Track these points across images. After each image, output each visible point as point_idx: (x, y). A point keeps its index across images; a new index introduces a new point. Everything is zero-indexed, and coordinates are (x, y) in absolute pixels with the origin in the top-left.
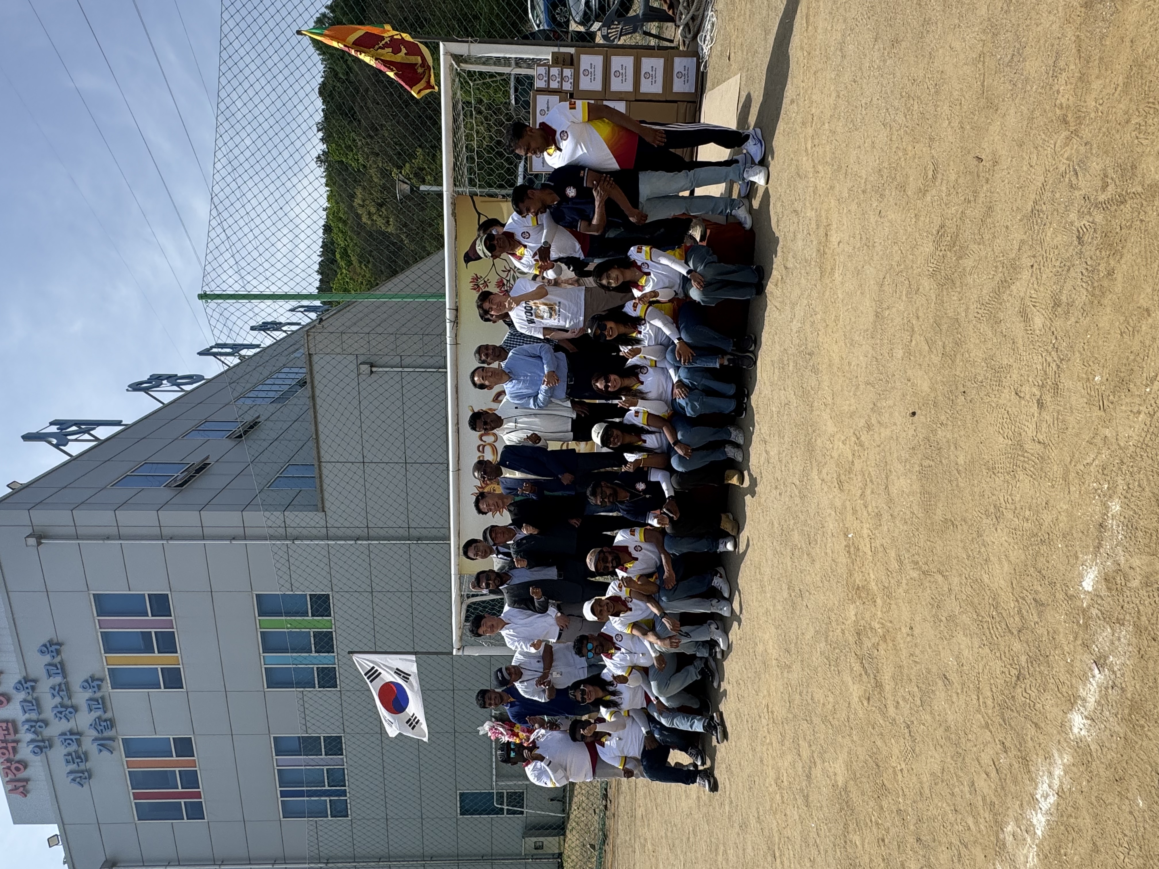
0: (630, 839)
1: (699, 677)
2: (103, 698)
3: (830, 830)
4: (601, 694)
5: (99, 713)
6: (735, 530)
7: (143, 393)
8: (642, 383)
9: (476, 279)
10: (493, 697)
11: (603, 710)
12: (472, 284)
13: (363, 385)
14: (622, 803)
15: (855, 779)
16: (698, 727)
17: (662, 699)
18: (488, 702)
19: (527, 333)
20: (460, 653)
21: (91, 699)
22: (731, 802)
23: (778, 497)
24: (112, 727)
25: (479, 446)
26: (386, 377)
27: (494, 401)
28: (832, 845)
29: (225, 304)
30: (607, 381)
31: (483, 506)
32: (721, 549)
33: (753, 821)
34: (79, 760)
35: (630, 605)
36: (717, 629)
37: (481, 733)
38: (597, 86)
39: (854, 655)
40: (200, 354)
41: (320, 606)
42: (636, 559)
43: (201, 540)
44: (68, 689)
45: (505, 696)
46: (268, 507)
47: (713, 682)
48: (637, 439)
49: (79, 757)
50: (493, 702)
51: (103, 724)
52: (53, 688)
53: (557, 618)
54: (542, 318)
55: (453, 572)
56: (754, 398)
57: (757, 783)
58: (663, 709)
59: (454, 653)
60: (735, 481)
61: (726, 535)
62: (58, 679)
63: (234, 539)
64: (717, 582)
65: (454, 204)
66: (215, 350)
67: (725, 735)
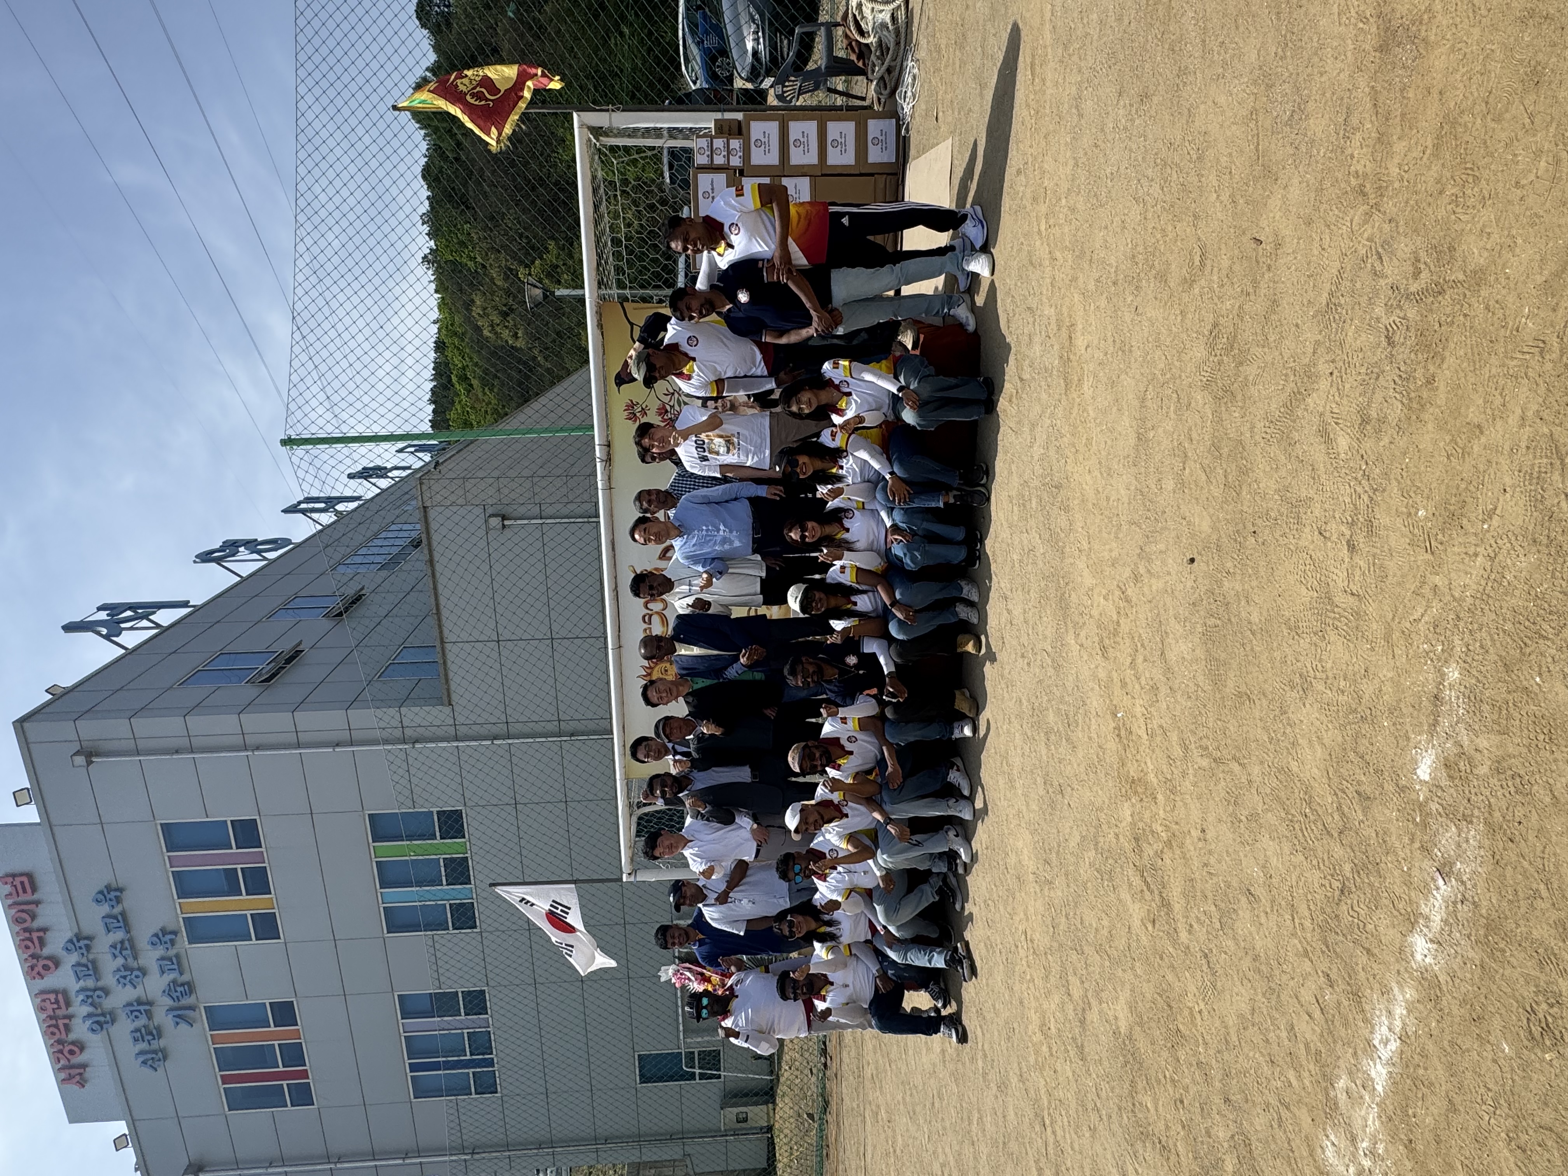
0: (858, 1106)
1: (937, 898)
2: (177, 956)
3: (1112, 1089)
4: (813, 925)
5: (173, 976)
6: (974, 711)
7: (214, 565)
8: (847, 530)
9: (631, 406)
10: (676, 935)
11: (817, 945)
12: (626, 413)
13: (494, 545)
14: (846, 1060)
15: (1141, 1024)
16: (939, 961)
17: (892, 929)
18: (670, 941)
19: (700, 473)
20: (632, 879)
21: (163, 958)
22: (985, 1056)
23: (1026, 667)
24: (191, 993)
25: (644, 617)
26: (523, 534)
27: (660, 558)
28: (1116, 1109)
29: (315, 450)
30: (804, 529)
31: (653, 695)
32: (957, 735)
33: (1014, 1080)
34: (150, 1037)
35: (845, 810)
36: (957, 836)
37: (663, 979)
38: (773, 158)
39: (1131, 865)
40: (285, 511)
41: (451, 827)
42: (851, 753)
43: (296, 748)
44: (133, 947)
45: (692, 932)
46: (379, 703)
47: (954, 903)
48: (844, 600)
49: (151, 1034)
50: (676, 941)
51: (179, 989)
52: (114, 946)
53: (752, 830)
54: (718, 453)
55: (618, 777)
56: (988, 543)
57: (1017, 1031)
58: (893, 942)
59: (624, 880)
60: (970, 648)
61: (961, 717)
62: (120, 935)
63: (337, 745)
64: (954, 776)
65: (599, 314)
66: (303, 506)
67: (974, 972)
